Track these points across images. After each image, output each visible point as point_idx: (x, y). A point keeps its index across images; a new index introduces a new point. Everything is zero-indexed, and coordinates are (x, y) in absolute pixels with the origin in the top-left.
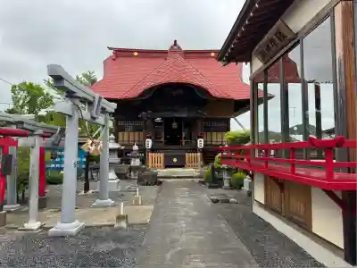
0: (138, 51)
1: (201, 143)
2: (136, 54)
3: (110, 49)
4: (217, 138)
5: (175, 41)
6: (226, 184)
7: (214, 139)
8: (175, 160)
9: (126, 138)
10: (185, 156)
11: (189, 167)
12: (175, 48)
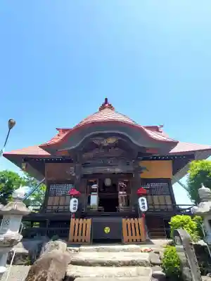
3: (58, 129)
4: (159, 202)
5: (106, 99)
8: (107, 230)
10: (121, 224)
11: (128, 242)
12: (107, 105)
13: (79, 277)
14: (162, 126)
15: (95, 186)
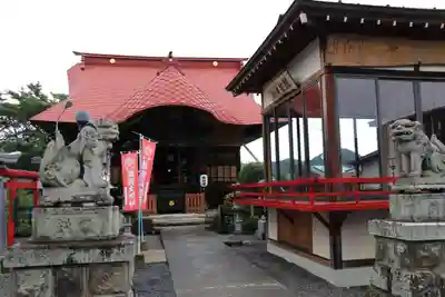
0: (116, 57)
1: (204, 180)
2: (112, 61)
3: (76, 53)
4: (223, 173)
5: (171, 53)
6: (238, 228)
7: (220, 174)
8: (172, 203)
11: (190, 212)
12: (171, 60)
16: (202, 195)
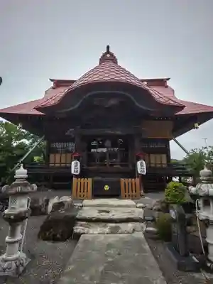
4: (156, 161)
5: (108, 47)
7: (152, 161)
8: (107, 188)
9: (58, 161)
10: (119, 182)
11: (125, 197)
12: (108, 55)
13: (84, 233)
14: (168, 79)
15: (94, 143)
16: (138, 180)
